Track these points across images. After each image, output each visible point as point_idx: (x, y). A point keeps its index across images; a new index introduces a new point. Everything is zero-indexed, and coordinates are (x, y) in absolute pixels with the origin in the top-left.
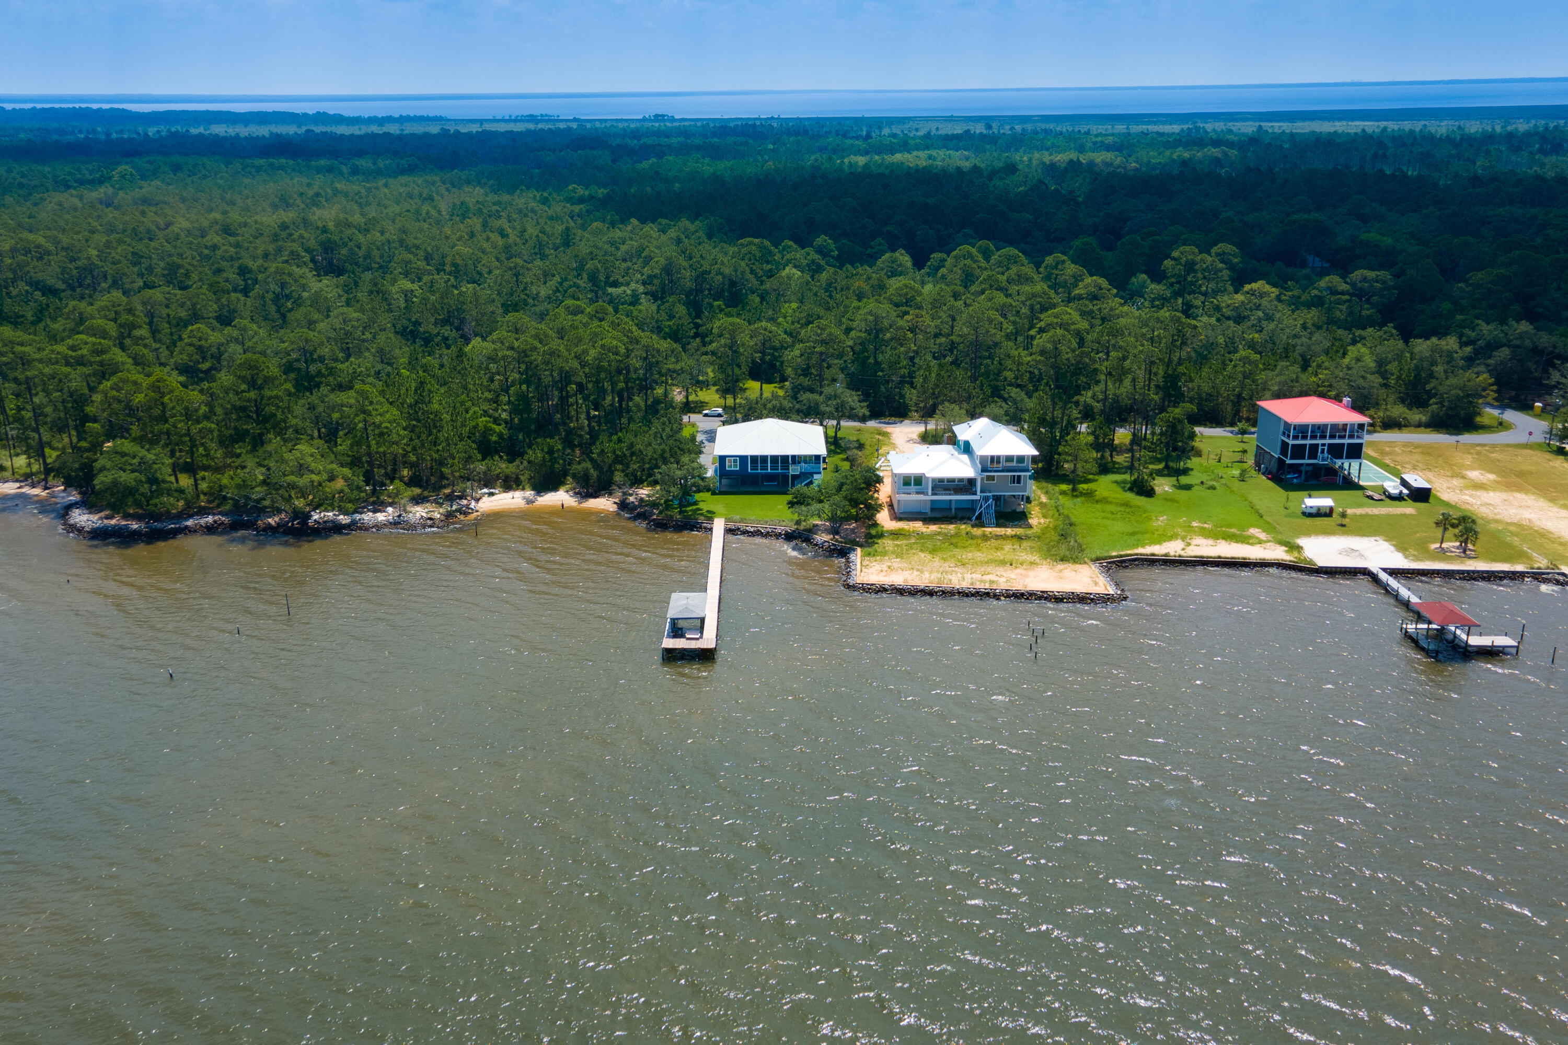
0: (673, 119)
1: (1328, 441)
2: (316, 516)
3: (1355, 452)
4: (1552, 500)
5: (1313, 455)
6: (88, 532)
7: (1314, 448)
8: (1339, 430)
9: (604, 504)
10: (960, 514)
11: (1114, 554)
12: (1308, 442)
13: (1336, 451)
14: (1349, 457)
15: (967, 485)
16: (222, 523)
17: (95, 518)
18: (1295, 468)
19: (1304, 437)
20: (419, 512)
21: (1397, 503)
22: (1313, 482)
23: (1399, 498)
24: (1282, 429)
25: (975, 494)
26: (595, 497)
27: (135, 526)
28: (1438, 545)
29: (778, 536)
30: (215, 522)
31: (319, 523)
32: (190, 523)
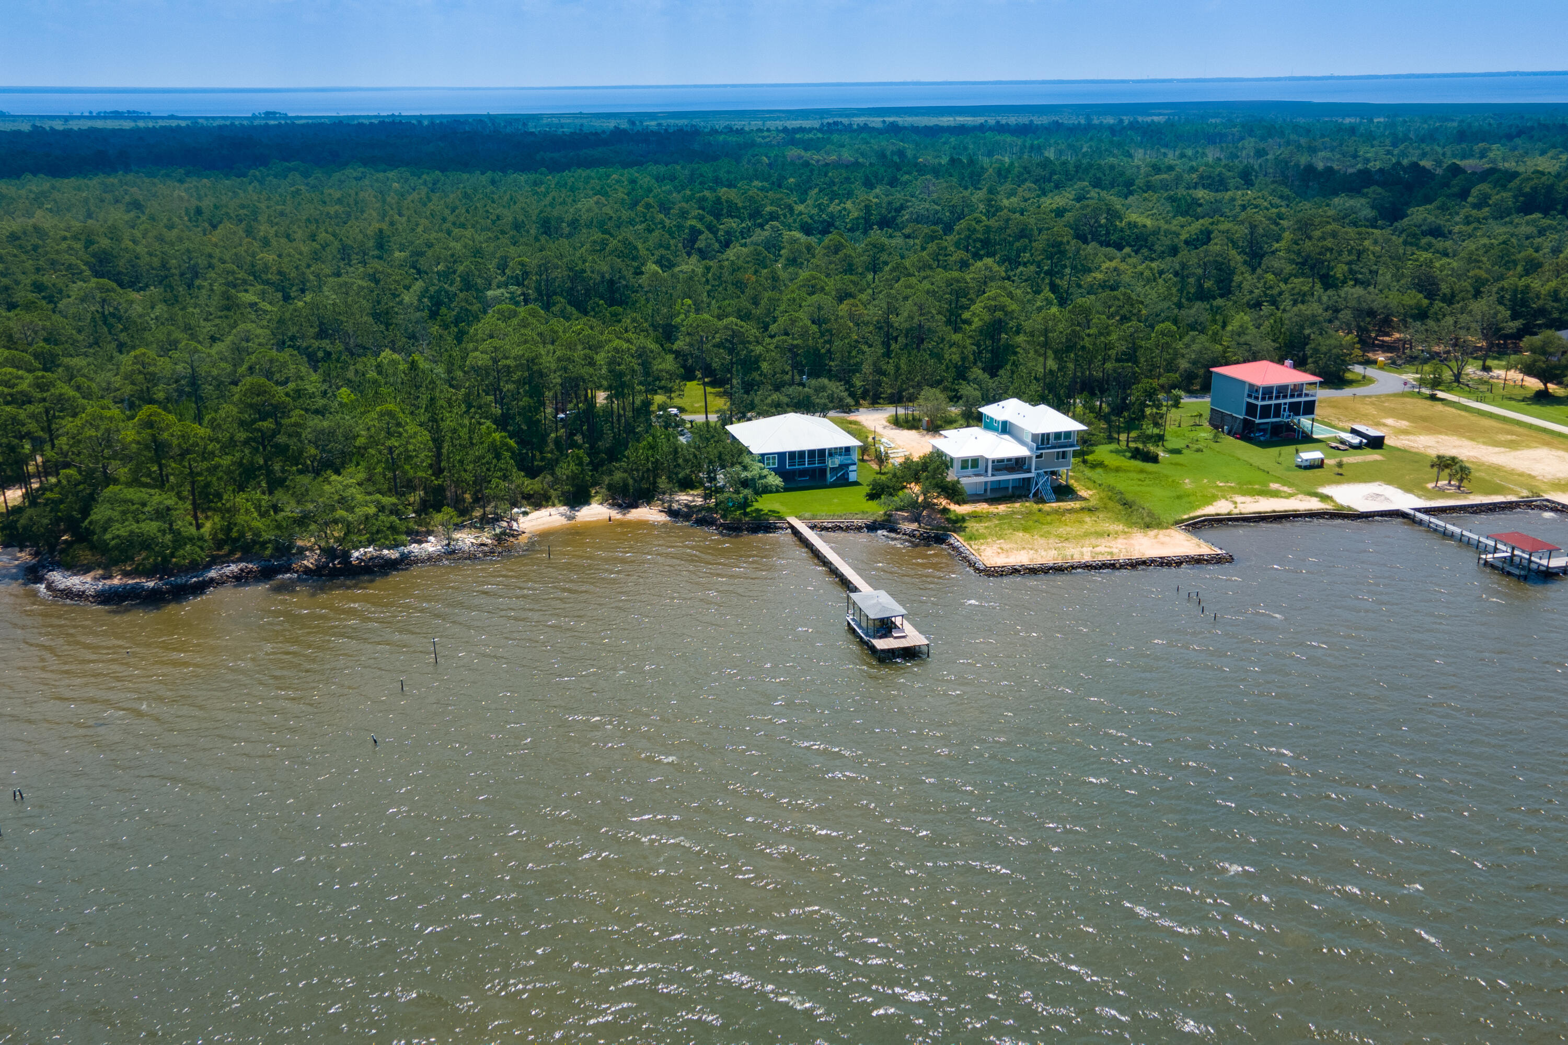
0: (286, 117)
1: (1289, 400)
2: (356, 554)
3: (1309, 408)
4: (1472, 439)
5: (1277, 415)
6: (93, 597)
7: (1278, 406)
8: (1297, 390)
9: (649, 514)
10: (1017, 493)
11: (1185, 517)
12: (1273, 402)
13: (1295, 409)
14: (1305, 413)
15: (1017, 464)
16: (251, 571)
17: (88, 578)
18: (1261, 428)
19: (1270, 398)
20: (466, 539)
21: (1359, 451)
22: (1275, 439)
23: (1359, 447)
24: (1246, 392)
25: (1029, 471)
26: (637, 507)
27: (151, 584)
28: (1433, 485)
29: (859, 529)
30: (242, 570)
31: (362, 560)
32: (213, 574)
